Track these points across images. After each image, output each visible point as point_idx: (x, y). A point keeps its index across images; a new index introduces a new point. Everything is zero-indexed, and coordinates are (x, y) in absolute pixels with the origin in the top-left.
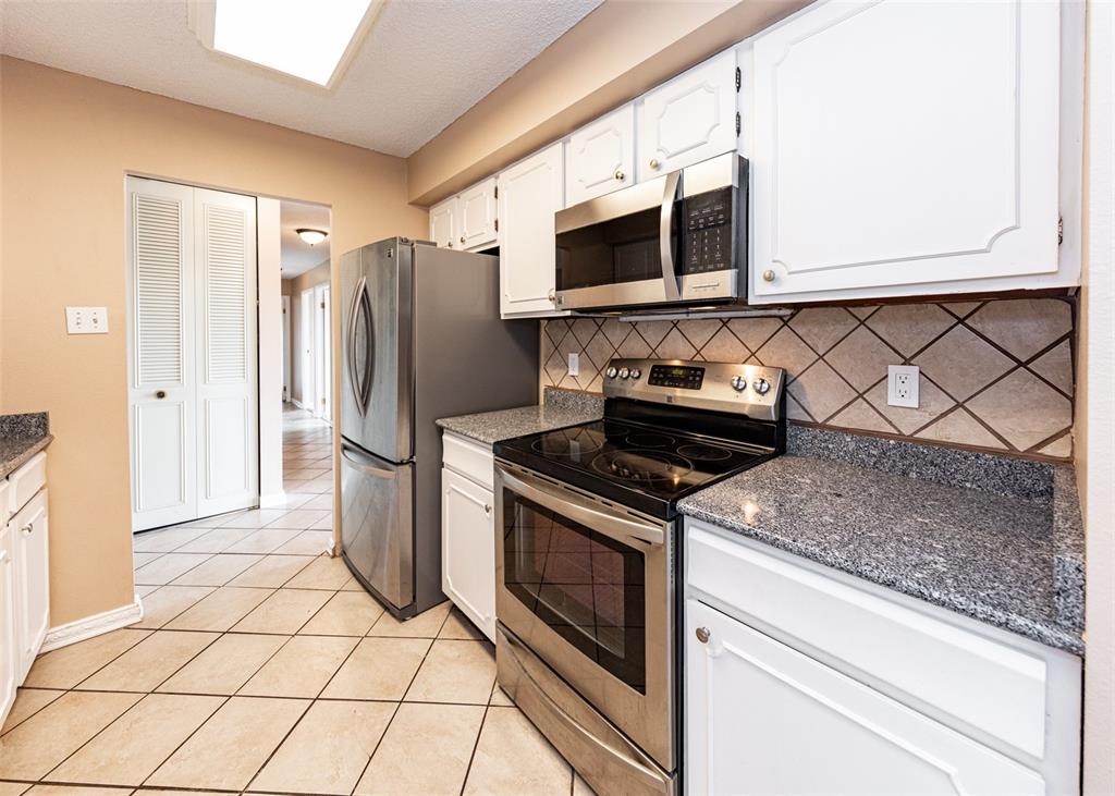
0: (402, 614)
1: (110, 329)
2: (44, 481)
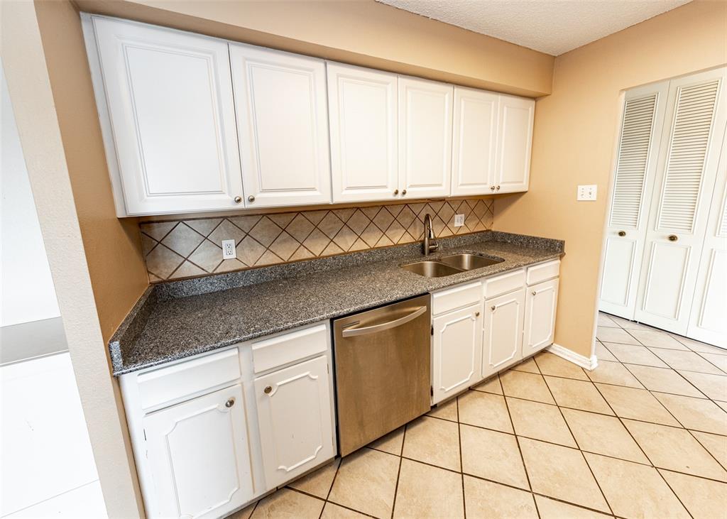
1: (597, 198)
2: (558, 274)
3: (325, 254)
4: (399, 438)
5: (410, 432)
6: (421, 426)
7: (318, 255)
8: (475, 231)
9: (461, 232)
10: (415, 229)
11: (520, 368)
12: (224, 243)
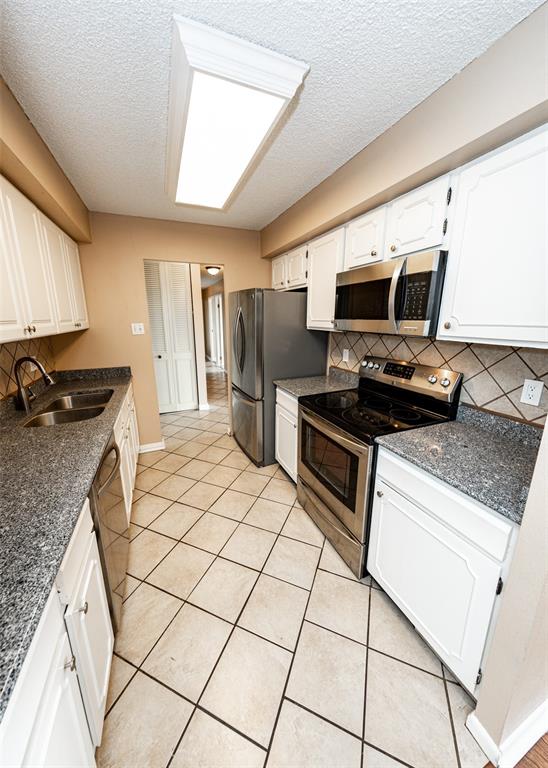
0: (259, 465)
1: (146, 333)
9: (38, 377)
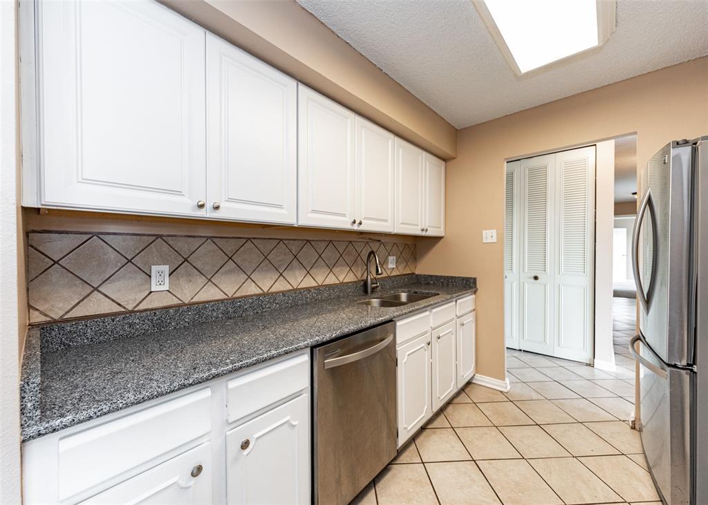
1: (497, 240)
2: (474, 308)
3: (273, 290)
4: (371, 494)
5: (380, 486)
6: (389, 476)
7: (266, 291)
8: (404, 273)
9: (394, 274)
10: (358, 268)
11: (456, 401)
12: (155, 269)
